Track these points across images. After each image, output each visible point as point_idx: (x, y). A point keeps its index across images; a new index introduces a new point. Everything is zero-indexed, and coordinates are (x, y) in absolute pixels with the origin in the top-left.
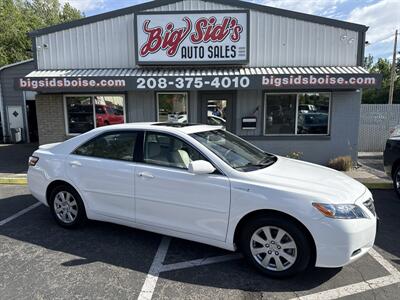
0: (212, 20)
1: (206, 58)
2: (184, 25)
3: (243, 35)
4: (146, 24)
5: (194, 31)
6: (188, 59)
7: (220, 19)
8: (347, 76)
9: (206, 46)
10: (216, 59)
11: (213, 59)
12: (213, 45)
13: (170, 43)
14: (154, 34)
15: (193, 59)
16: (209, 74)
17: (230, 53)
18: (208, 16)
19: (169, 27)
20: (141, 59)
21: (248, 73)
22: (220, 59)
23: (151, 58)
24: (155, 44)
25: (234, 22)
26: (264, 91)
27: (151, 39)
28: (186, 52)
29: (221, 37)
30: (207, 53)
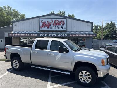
0: (58, 21)
1: (56, 29)
2: (51, 21)
3: (65, 24)
4: (42, 21)
5: (53, 23)
6: (52, 29)
7: (60, 20)
8: (89, 34)
9: (56, 26)
10: (59, 30)
11: (58, 29)
12: (58, 26)
13: (48, 25)
14: (44, 23)
15: (53, 29)
16: (57, 33)
17: (62, 28)
18: (57, 20)
19: (48, 22)
20: (40, 29)
21: (66, 33)
22: (60, 30)
23: (43, 29)
24: (44, 26)
25: (63, 21)
26: (70, 37)
27: (43, 24)
28: (52, 28)
29: (60, 24)
30: (57, 28)
